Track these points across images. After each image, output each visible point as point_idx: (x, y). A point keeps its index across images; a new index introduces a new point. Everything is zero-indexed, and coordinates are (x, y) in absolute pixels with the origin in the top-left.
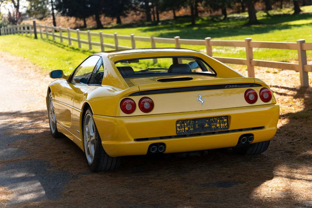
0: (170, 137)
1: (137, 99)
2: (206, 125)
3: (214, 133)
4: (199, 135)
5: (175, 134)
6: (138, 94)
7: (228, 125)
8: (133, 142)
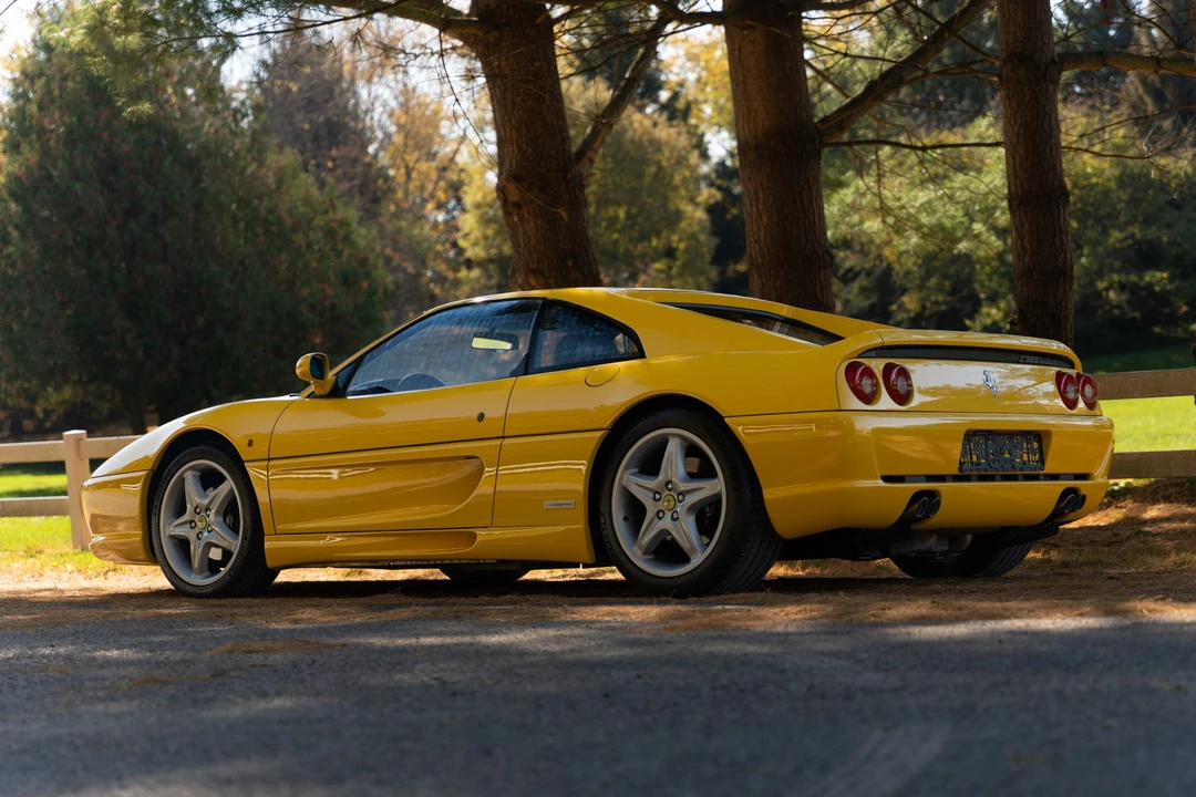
0: (941, 478)
1: (877, 365)
2: (1007, 455)
3: (1014, 478)
4: (991, 478)
5: (955, 471)
6: (874, 353)
7: (1042, 461)
8: (881, 483)
